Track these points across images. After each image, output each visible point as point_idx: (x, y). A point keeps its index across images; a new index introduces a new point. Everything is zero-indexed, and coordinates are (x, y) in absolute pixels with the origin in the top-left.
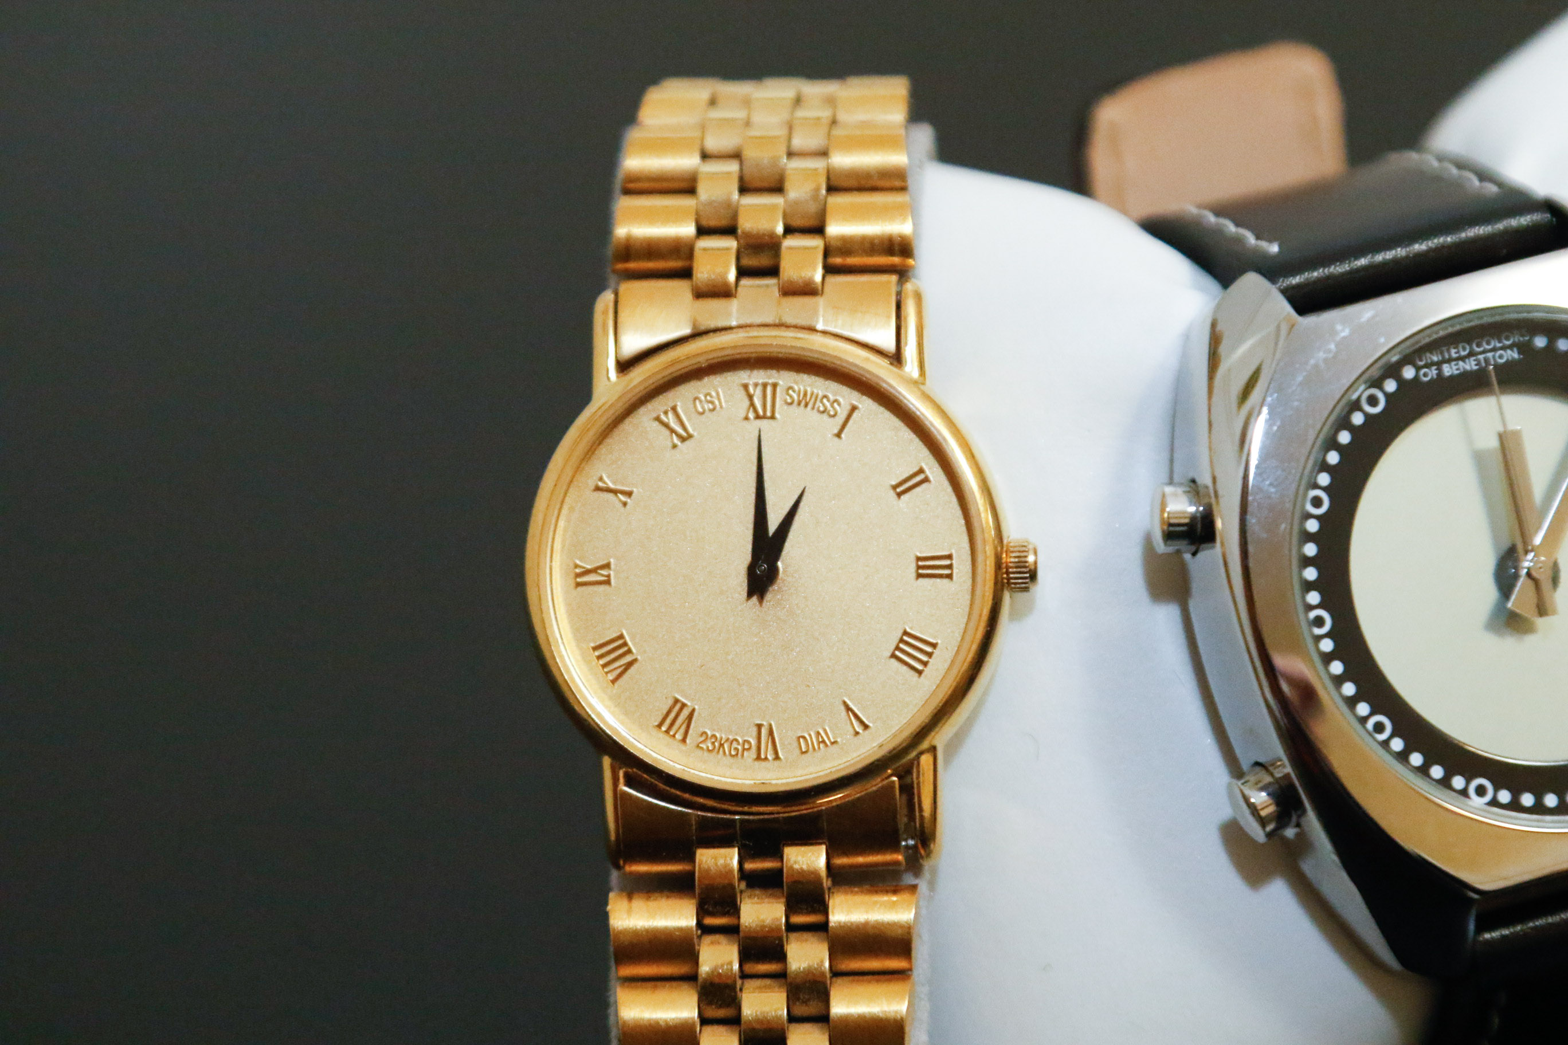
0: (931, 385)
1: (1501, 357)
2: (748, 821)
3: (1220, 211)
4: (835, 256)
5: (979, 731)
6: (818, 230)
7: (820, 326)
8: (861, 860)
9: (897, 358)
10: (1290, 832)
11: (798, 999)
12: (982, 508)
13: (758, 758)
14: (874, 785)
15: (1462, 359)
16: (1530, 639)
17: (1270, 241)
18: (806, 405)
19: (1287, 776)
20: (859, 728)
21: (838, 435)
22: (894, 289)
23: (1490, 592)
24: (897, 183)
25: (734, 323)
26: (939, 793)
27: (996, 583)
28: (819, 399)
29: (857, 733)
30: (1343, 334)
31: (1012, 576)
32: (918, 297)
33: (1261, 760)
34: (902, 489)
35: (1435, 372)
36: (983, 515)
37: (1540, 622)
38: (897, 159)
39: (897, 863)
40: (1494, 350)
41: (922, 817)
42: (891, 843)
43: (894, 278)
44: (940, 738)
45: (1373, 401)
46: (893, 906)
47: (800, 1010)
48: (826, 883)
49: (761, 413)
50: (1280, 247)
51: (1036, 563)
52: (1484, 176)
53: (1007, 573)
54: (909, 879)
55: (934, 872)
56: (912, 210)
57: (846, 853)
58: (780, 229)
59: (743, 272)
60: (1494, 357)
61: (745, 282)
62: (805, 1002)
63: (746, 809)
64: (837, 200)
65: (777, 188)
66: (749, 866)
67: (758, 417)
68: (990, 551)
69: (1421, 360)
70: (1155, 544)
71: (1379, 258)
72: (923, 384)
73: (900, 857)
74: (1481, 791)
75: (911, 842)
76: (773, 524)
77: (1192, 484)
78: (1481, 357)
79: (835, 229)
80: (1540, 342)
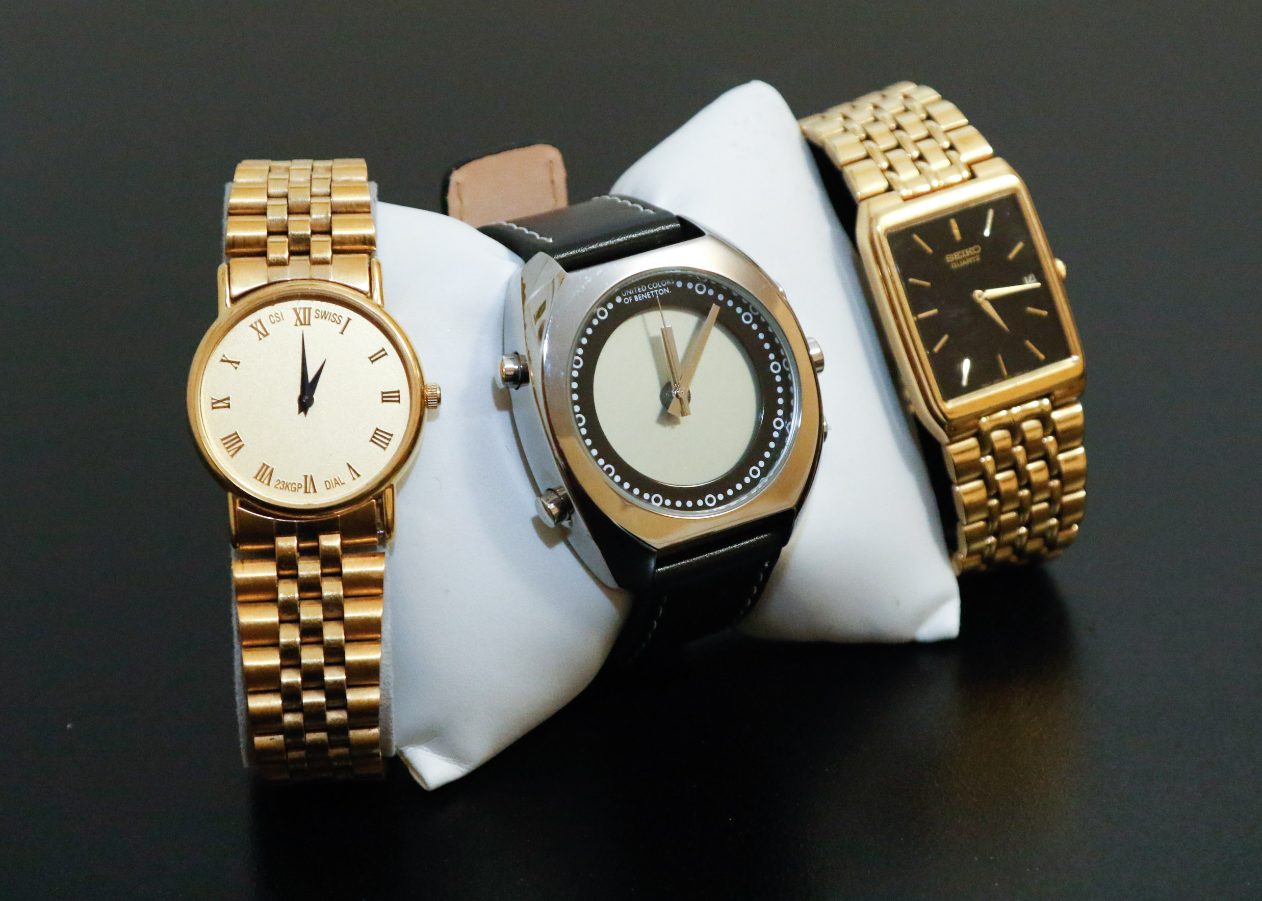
0: (386, 308)
1: (661, 292)
2: (302, 523)
3: (519, 223)
4: (337, 245)
5: (413, 476)
6: (329, 232)
7: (330, 280)
8: (358, 541)
9: (369, 295)
10: (565, 523)
11: (328, 610)
12: (414, 368)
13: (306, 492)
14: (364, 504)
15: (643, 293)
16: (677, 427)
17: (548, 237)
18: (326, 318)
19: (566, 495)
20: (355, 476)
21: (342, 333)
22: (367, 261)
23: (658, 405)
24: (366, 210)
25: (288, 279)
26: (395, 505)
27: (421, 404)
28: (332, 314)
29: (354, 479)
30: (588, 281)
31: (428, 400)
32: (379, 264)
33: (552, 487)
34: (373, 359)
35: (631, 299)
36: (415, 371)
37: (682, 419)
38: (365, 198)
39: (374, 542)
40: (658, 288)
41: (387, 519)
42: (371, 531)
43: (366, 256)
44: (395, 481)
45: (602, 313)
46: (374, 563)
47: (330, 615)
48: (341, 552)
49: (303, 323)
50: (553, 240)
51: (440, 394)
52: (646, 206)
53: (427, 399)
54: (380, 549)
55: (393, 544)
56: (373, 222)
57: (349, 538)
58: (309, 232)
59: (292, 253)
60: (658, 292)
61: (293, 258)
62: (332, 611)
63: (303, 517)
64: (335, 217)
65: (308, 212)
66: (302, 545)
67: (301, 324)
68: (418, 388)
69: (624, 294)
70: (497, 383)
71: (601, 245)
72: (383, 307)
73: (375, 539)
74: (657, 500)
75: (381, 532)
76: (310, 378)
77: (516, 355)
78: (652, 292)
79: (336, 232)
80: (679, 284)
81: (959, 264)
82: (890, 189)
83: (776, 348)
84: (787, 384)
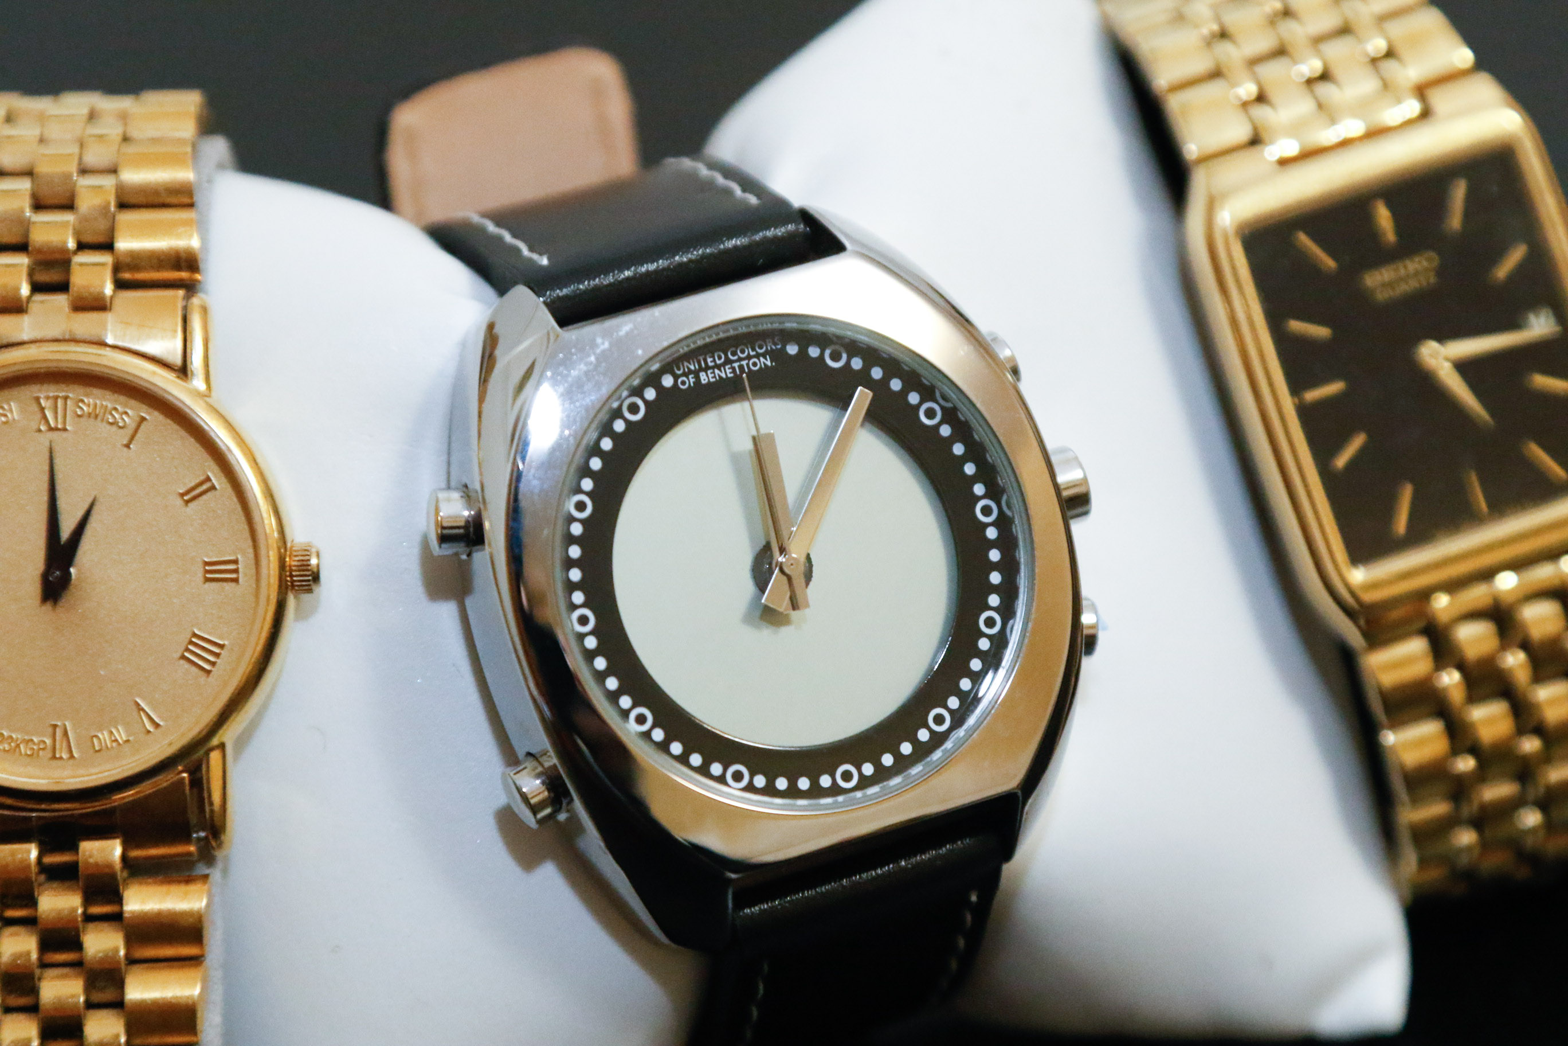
0: (215, 398)
1: (755, 364)
2: (43, 818)
3: (500, 218)
4: (125, 272)
5: (270, 723)
6: (108, 246)
7: (110, 340)
8: (154, 852)
9: (183, 371)
10: (562, 817)
11: (94, 988)
12: (265, 515)
13: (54, 757)
14: (164, 781)
15: (718, 367)
16: (785, 630)
17: (541, 254)
18: (96, 416)
19: (555, 766)
20: (149, 726)
21: (128, 446)
22: (180, 304)
23: (749, 587)
24: (186, 200)
25: (25, 337)
26: (228, 786)
27: (280, 586)
28: (107, 412)
29: (149, 732)
30: (602, 347)
31: (295, 578)
32: (204, 310)
33: (533, 751)
34: (191, 496)
35: (692, 380)
36: (266, 522)
37: (794, 615)
38: (184, 175)
39: (190, 854)
40: (749, 357)
41: (212, 811)
42: (183, 834)
43: (181, 293)
44: (228, 734)
45: (634, 409)
46: (185, 896)
47: (98, 997)
48: (121, 874)
49: (53, 425)
50: (549, 259)
51: (318, 566)
52: (749, 184)
53: (291, 576)
54: (201, 869)
55: (227, 859)
56: (200, 226)
57: (139, 846)
58: (71, 244)
59: (37, 288)
60: (748, 365)
61: (39, 297)
62: (102, 989)
63: (43, 806)
64: (126, 218)
65: (69, 206)
66: (48, 860)
67: (51, 429)
68: (273, 556)
69: (679, 369)
70: (431, 544)
71: (643, 269)
72: (209, 396)
73: (192, 849)
74: (738, 777)
75: (202, 834)
76: (66, 531)
77: (464, 489)
78: (736, 365)
79: (124, 244)
80: (792, 350)
81: (1393, 289)
82: (1255, 141)
83: (988, 474)
84: (1007, 542)
